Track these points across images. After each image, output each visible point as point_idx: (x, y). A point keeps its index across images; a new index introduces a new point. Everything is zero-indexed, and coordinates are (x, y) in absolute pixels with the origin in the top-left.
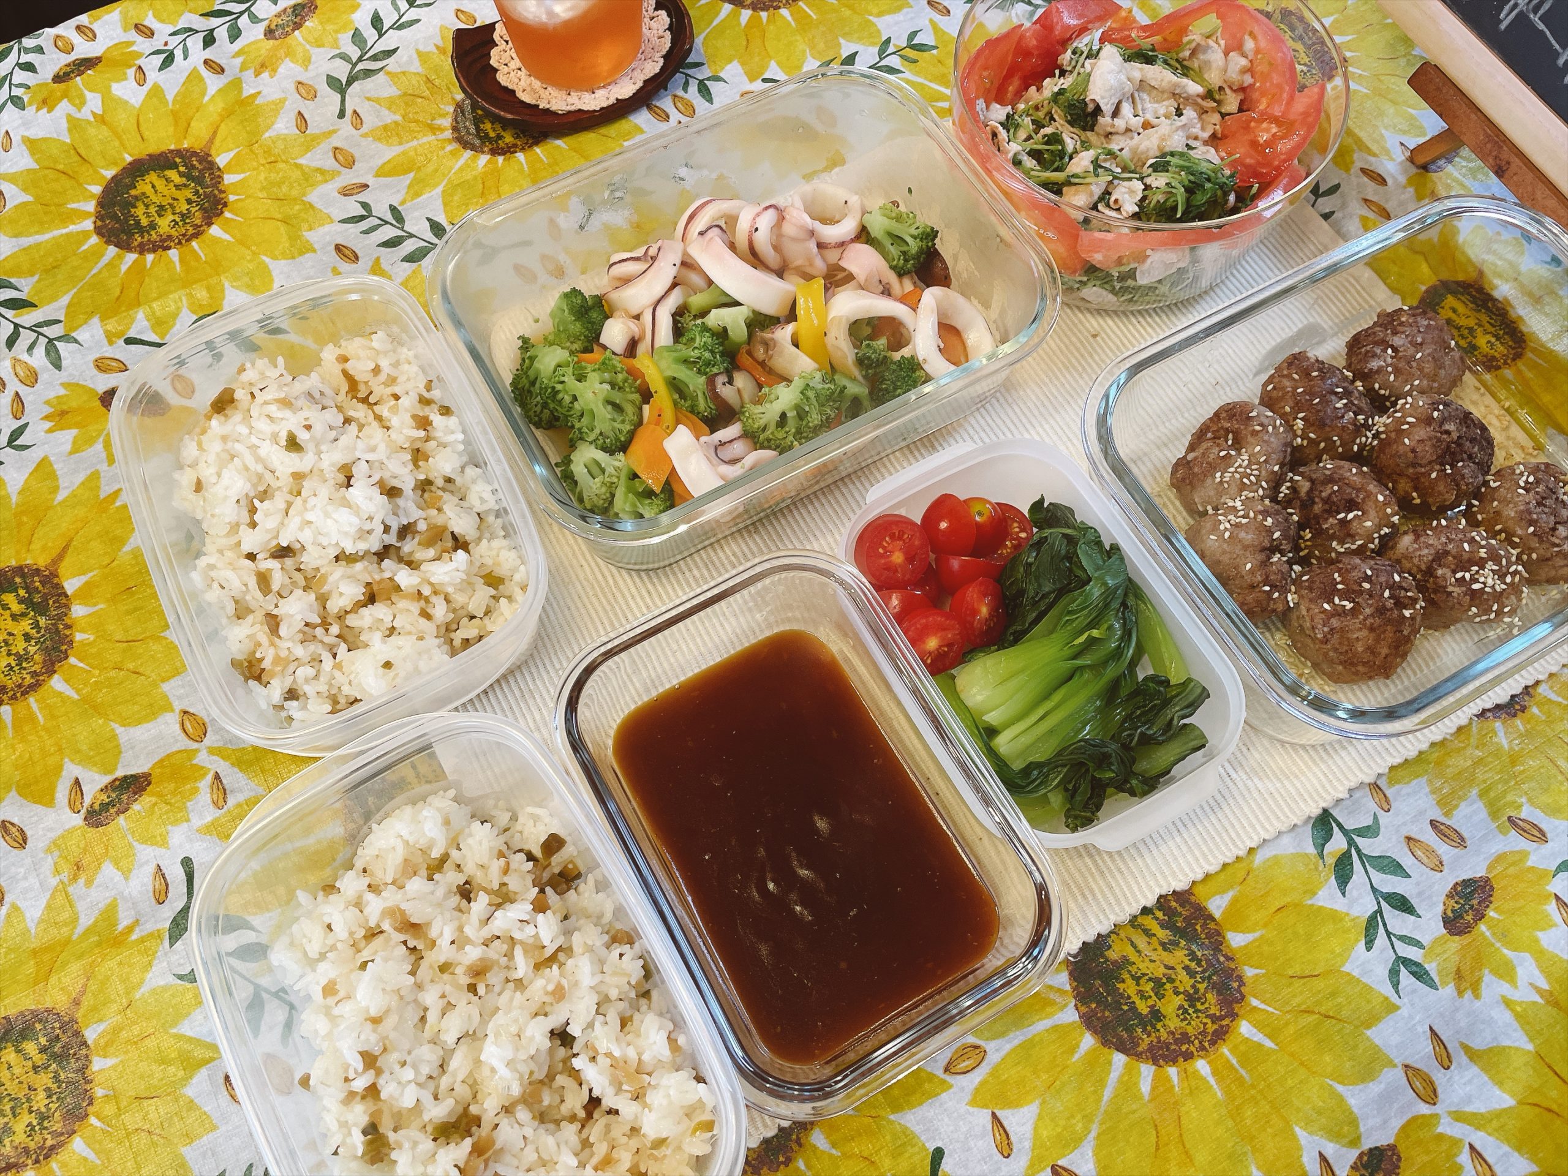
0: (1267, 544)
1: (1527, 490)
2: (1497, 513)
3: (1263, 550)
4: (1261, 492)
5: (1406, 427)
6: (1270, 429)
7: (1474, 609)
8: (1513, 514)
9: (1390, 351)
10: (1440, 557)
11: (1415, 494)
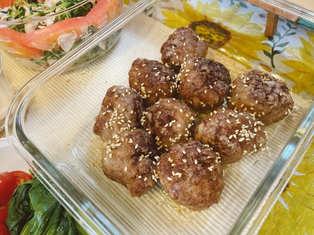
0: (133, 153)
1: (248, 84)
2: (239, 99)
3: (132, 157)
4: (129, 126)
5: (186, 75)
6: (123, 94)
7: (245, 151)
8: (246, 97)
9: (173, 47)
10: (218, 130)
11: (202, 103)
